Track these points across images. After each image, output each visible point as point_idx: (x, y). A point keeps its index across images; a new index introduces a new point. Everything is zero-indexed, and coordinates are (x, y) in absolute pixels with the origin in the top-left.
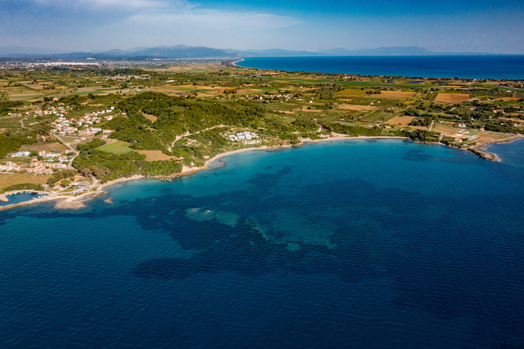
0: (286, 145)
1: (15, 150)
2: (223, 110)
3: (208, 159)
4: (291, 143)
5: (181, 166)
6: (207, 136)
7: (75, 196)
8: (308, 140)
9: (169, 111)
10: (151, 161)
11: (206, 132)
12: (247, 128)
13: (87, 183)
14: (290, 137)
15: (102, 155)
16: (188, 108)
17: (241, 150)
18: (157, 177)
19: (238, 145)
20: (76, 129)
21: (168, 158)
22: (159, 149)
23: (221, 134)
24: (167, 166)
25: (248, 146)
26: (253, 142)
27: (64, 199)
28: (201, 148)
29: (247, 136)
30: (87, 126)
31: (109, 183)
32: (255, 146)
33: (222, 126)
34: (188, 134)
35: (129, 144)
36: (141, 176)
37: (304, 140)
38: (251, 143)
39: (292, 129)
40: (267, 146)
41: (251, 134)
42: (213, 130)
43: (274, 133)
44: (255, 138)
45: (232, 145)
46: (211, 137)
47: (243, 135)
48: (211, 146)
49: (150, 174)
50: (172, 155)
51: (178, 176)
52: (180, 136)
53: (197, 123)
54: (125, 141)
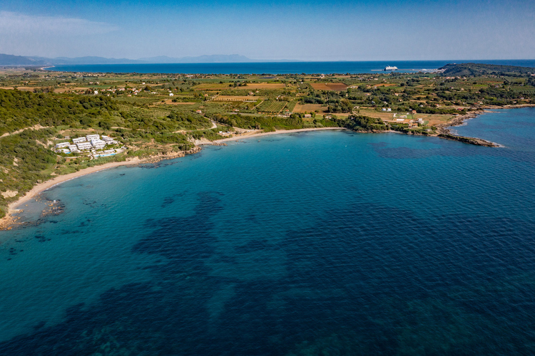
2: (37, 100)
3: (15, 199)
4: (180, 148)
8: (204, 141)
11: (4, 139)
12: (91, 129)
14: (174, 139)
17: (89, 170)
19: (79, 161)
23: (38, 142)
25: (100, 161)
26: (110, 153)
29: (94, 141)
32: (115, 159)
33: (37, 127)
38: (105, 155)
39: (172, 125)
40: (140, 158)
41: (101, 139)
42: (20, 135)
43: (144, 134)
44: (112, 146)
45: (68, 161)
46: (18, 149)
47: (87, 141)
48: (18, 168)
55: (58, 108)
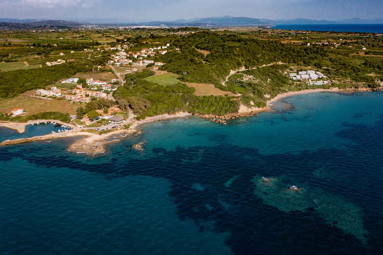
0: (363, 89)
1: (68, 77)
3: (269, 99)
4: (369, 86)
5: (238, 105)
6: (264, 73)
7: (100, 134)
10: (201, 95)
11: (263, 68)
12: (309, 67)
13: (121, 117)
14: (365, 79)
15: (147, 86)
16: (243, 43)
17: (306, 91)
18: (207, 116)
19: (302, 85)
20: (131, 61)
21: (222, 93)
22: (211, 82)
23: (280, 71)
24: (221, 103)
25: (314, 87)
26: (320, 83)
27: (86, 137)
28: (260, 85)
29: (311, 75)
30: (141, 58)
31: (148, 119)
32: (323, 87)
33: (280, 63)
34: (243, 69)
35: (177, 76)
36: (187, 114)
38: (317, 84)
39: (365, 70)
40: (339, 89)
41: (316, 73)
42: (271, 66)
43: (344, 74)
44: (322, 78)
45: (295, 84)
46: (270, 74)
47: (307, 74)
48: (270, 84)
49: (198, 112)
50: (226, 91)
51: (233, 118)
52: (234, 70)
53: (253, 58)
54: (174, 73)
55: (291, 52)
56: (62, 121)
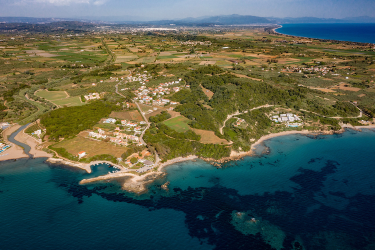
0: (327, 132)
1: (106, 117)
3: (254, 142)
4: (332, 129)
5: (230, 151)
6: (254, 116)
7: (140, 175)
8: (349, 125)
9: (224, 89)
10: (205, 143)
11: (253, 111)
12: (290, 109)
13: (151, 160)
14: (331, 122)
16: (239, 87)
17: (284, 133)
18: (208, 159)
19: (281, 127)
20: (151, 99)
21: (219, 141)
22: (212, 130)
23: (266, 114)
24: (218, 149)
26: (295, 125)
27: (132, 177)
28: (249, 129)
29: (290, 118)
30: (160, 96)
31: (169, 162)
32: (297, 129)
33: (267, 106)
34: (237, 113)
35: (188, 121)
36: (195, 157)
37: (345, 125)
38: (293, 126)
39: (333, 112)
40: (309, 131)
41: (293, 116)
42: (260, 109)
43: (315, 116)
44: (297, 121)
45: (276, 126)
46: (258, 117)
47: (286, 116)
48: (256, 127)
49: (202, 156)
50: (223, 138)
51: (226, 162)
52: (231, 114)
53: (246, 102)
54: (186, 117)
55: (278, 94)
56: (112, 162)
